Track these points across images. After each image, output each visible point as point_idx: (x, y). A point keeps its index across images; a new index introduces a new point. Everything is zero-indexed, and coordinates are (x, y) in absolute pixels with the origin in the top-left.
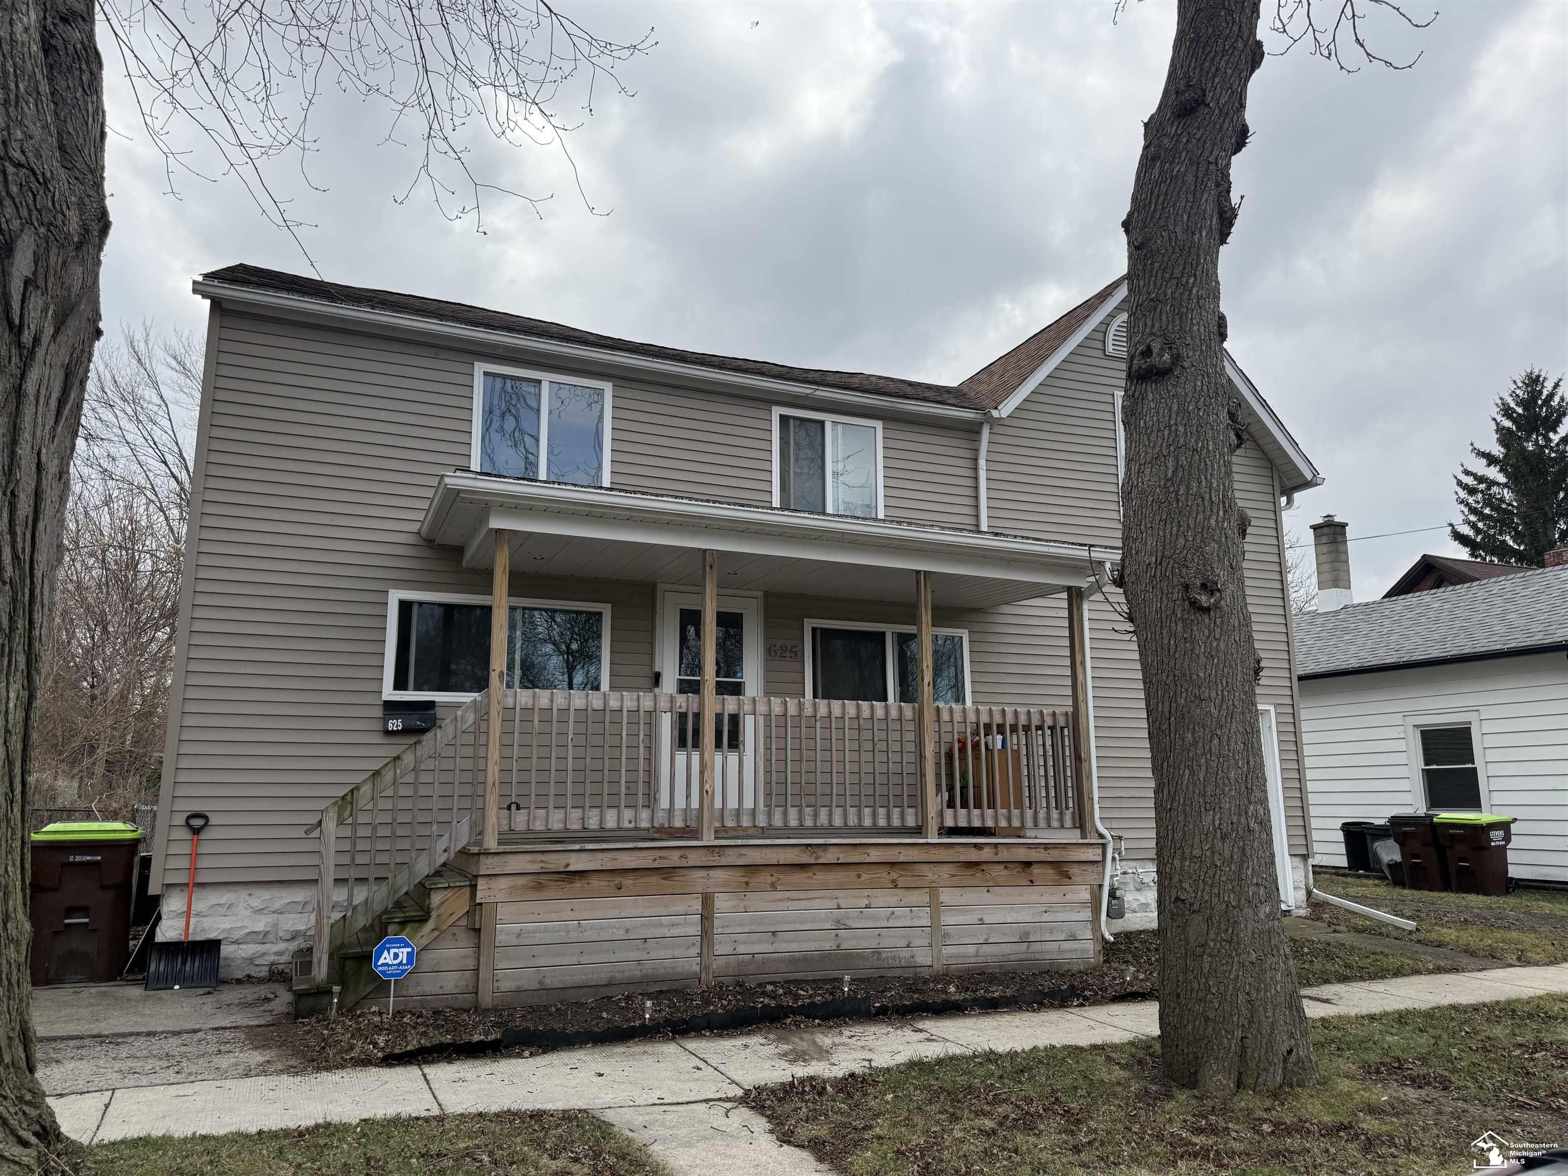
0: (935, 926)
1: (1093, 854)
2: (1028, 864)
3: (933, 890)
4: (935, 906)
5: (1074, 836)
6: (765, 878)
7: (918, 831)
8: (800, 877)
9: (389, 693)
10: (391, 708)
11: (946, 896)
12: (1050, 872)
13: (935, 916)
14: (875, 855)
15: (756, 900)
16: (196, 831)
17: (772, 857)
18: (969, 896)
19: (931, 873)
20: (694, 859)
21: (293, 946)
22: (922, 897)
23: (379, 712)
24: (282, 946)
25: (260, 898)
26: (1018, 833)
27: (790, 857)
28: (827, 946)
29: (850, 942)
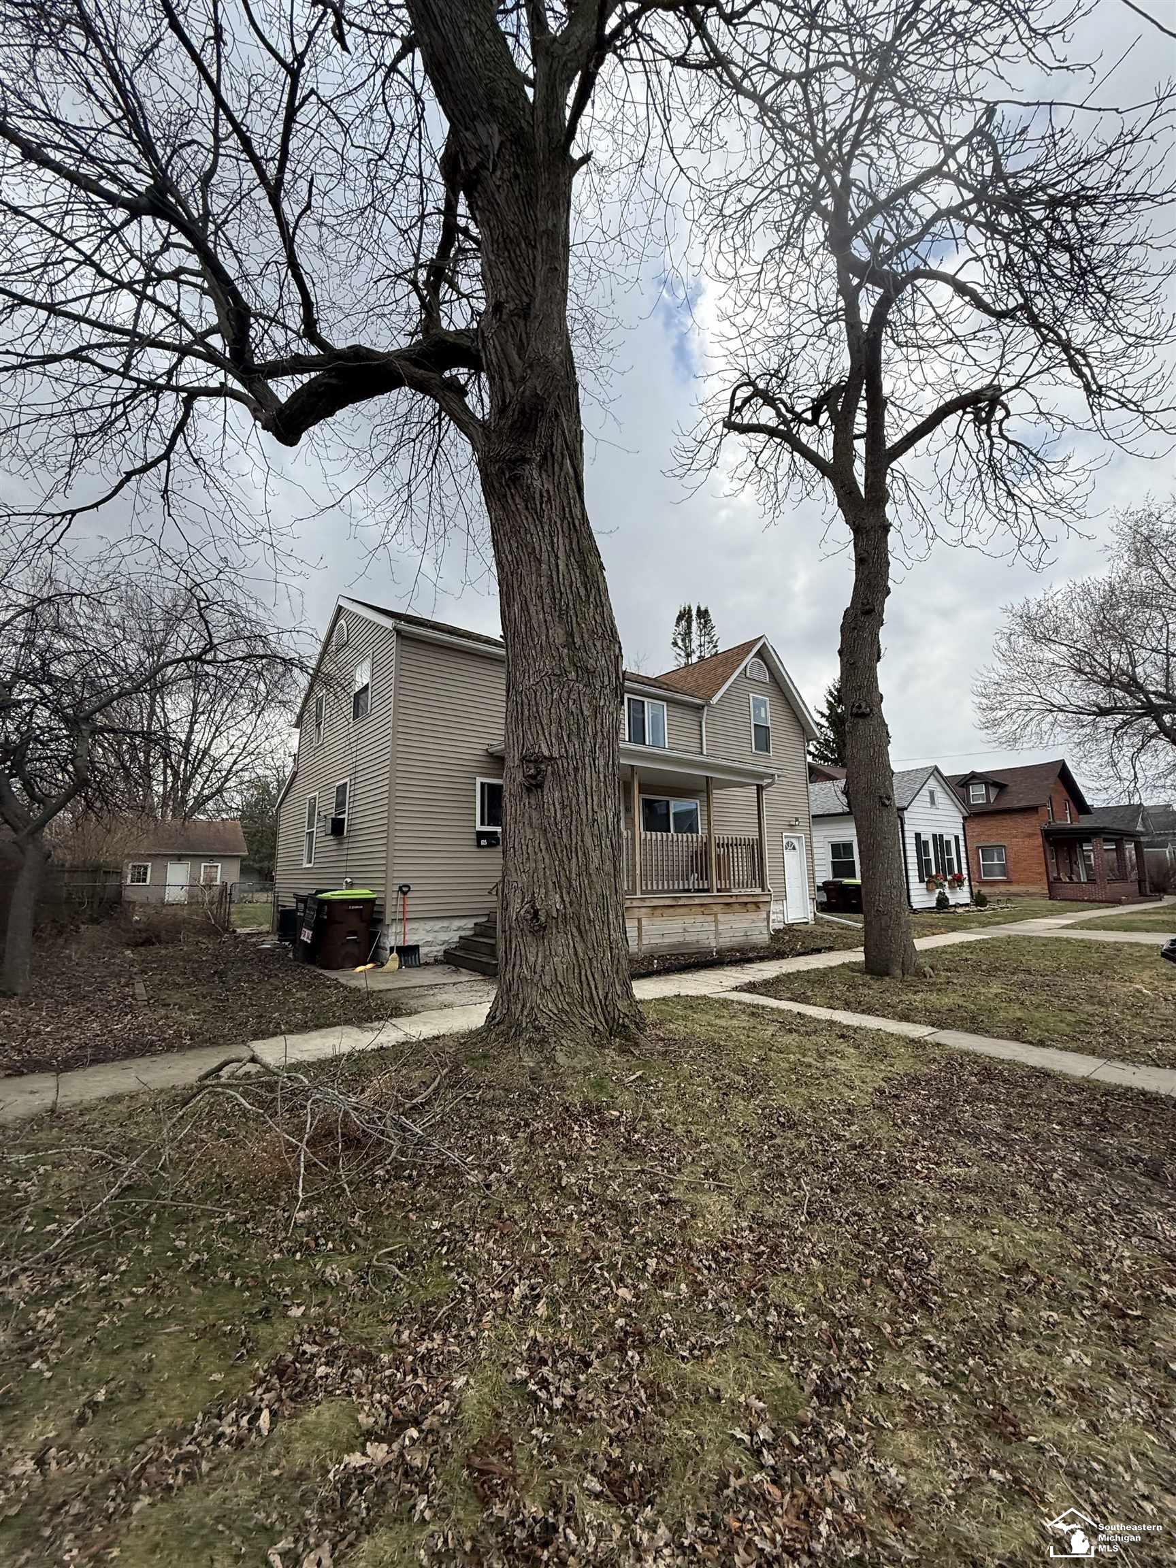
0: (716, 930)
1: (767, 899)
2: (746, 903)
3: (716, 915)
4: (716, 921)
5: (758, 891)
6: (658, 912)
7: (707, 891)
8: (671, 910)
9: (479, 828)
10: (480, 835)
11: (720, 917)
12: (753, 906)
13: (716, 926)
14: (697, 901)
15: (657, 921)
16: (405, 893)
17: (661, 902)
18: (730, 917)
19: (716, 909)
20: (635, 904)
21: (443, 948)
22: (711, 918)
23: (474, 837)
24: (438, 948)
25: (430, 925)
26: (729, 890)
27: (668, 902)
28: (681, 939)
29: (689, 938)
